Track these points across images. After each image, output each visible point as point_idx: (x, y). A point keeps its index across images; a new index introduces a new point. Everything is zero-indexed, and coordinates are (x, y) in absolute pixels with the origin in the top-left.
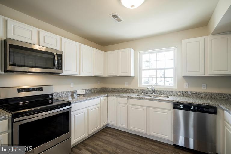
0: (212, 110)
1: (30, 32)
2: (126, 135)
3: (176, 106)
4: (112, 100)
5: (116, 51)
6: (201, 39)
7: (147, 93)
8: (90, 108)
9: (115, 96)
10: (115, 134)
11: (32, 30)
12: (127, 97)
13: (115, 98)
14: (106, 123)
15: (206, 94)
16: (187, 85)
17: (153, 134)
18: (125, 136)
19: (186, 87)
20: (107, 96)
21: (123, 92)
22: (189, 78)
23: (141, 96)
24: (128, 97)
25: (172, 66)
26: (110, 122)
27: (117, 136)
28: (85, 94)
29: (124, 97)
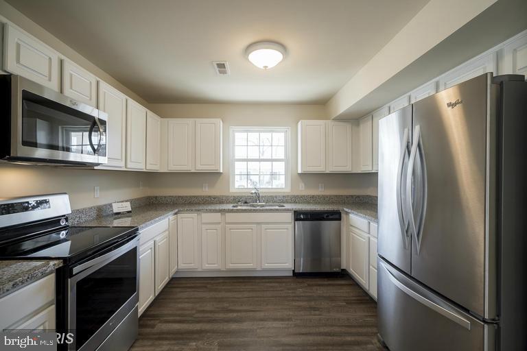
0: (337, 216)
1: (47, 62)
2: (221, 281)
3: (298, 216)
4: (189, 219)
5: (190, 121)
6: (321, 122)
7: (246, 203)
8: (157, 239)
9: (196, 210)
10: (198, 285)
11: (52, 58)
12: (220, 211)
13: (195, 215)
14: (174, 270)
15: (324, 197)
16: (303, 185)
17: (267, 266)
18: (219, 283)
19: (302, 190)
20: (176, 214)
21: (199, 204)
22: (304, 176)
23: (239, 208)
24: (223, 211)
25: (282, 157)
26: (182, 266)
27: (206, 287)
28: (130, 212)
29: (215, 211)
